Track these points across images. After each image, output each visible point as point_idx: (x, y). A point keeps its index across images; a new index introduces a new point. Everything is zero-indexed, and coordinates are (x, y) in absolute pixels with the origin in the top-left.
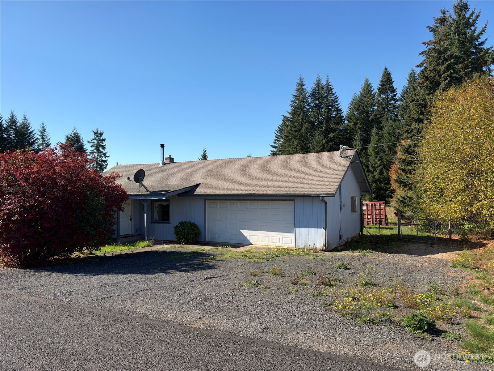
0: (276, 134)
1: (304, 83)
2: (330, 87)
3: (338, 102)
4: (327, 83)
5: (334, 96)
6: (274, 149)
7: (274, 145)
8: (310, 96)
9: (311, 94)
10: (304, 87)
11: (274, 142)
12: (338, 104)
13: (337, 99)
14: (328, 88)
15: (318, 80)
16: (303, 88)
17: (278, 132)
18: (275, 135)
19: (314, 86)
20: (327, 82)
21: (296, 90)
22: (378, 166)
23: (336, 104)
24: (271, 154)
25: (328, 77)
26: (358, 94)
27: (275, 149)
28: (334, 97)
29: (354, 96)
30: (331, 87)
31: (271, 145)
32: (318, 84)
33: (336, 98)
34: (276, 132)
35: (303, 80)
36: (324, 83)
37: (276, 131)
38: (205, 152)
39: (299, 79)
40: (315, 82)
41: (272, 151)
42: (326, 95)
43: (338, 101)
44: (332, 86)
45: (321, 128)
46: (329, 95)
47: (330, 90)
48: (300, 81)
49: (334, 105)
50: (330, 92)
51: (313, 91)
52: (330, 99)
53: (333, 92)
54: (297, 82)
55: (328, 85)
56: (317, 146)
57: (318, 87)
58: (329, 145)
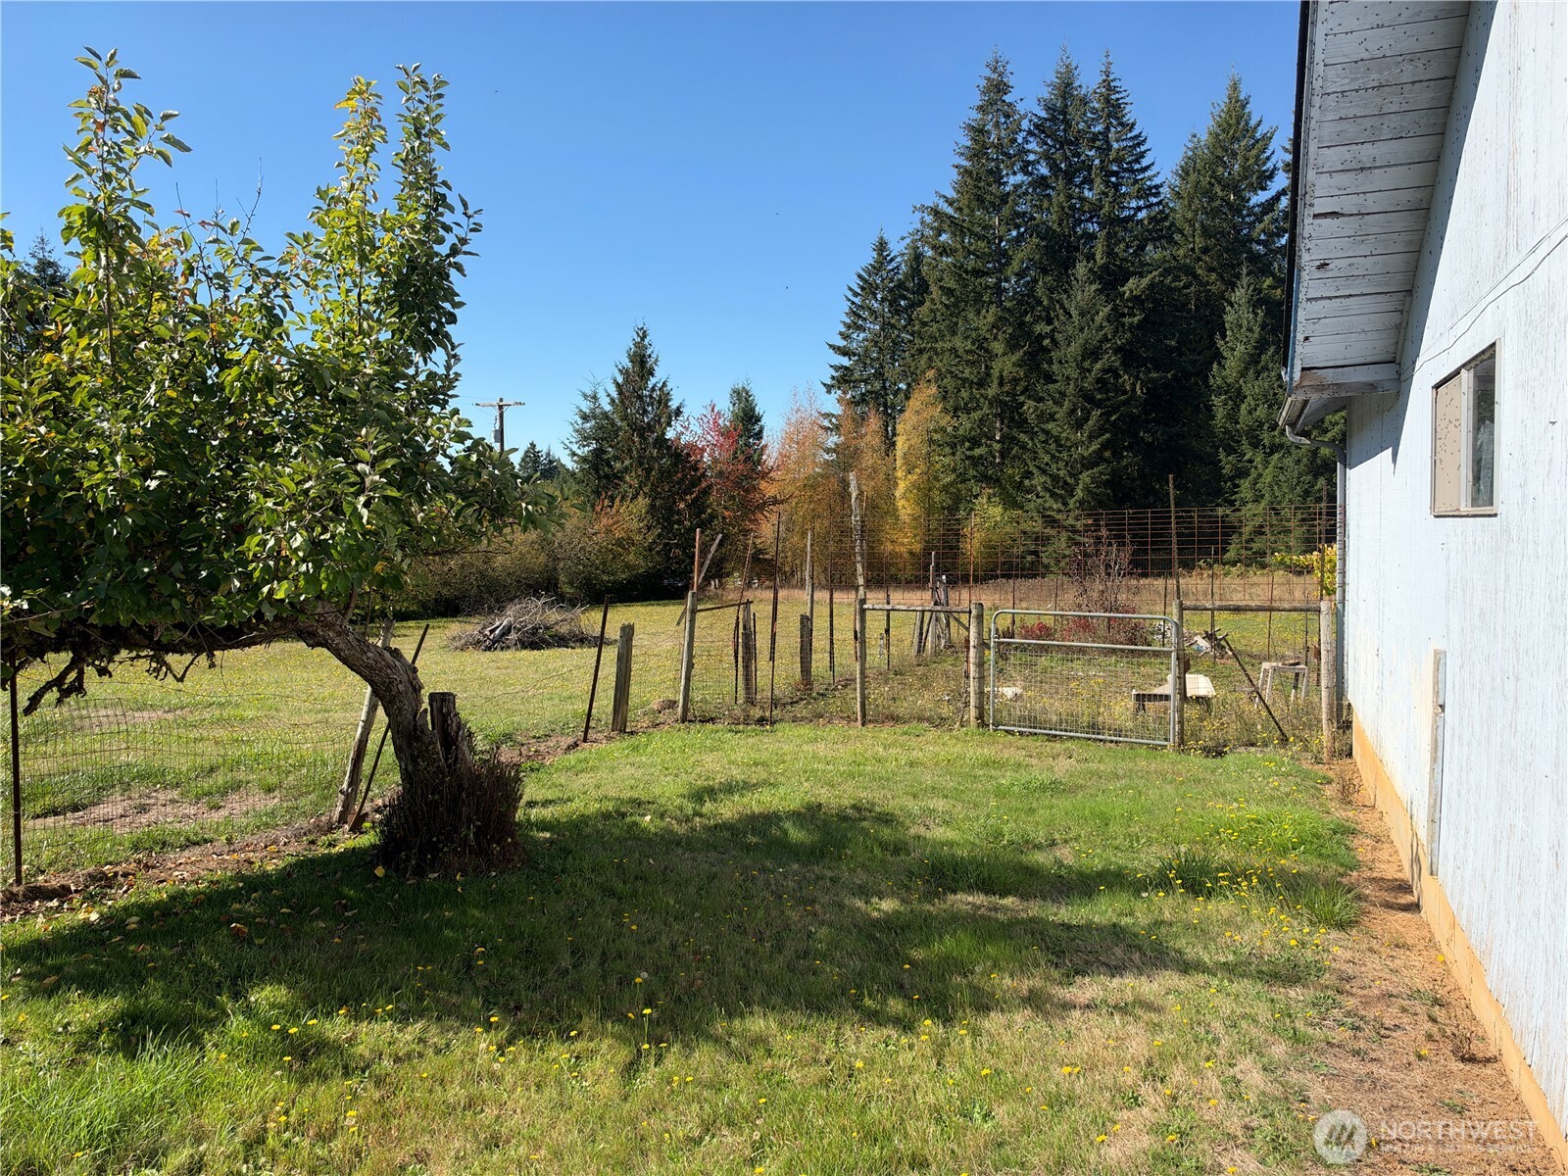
0: (853, 303)
1: (1011, 80)
2: (1117, 96)
3: (1145, 162)
4: (1104, 81)
5: (1129, 136)
6: (845, 361)
7: (842, 343)
8: (1034, 135)
9: (1037, 126)
10: (1008, 98)
11: (841, 334)
12: (1147, 168)
13: (1143, 148)
14: (1107, 100)
15: (1063, 70)
16: (1004, 101)
17: (856, 294)
18: (849, 303)
19: (1046, 93)
20: (1104, 77)
21: (981, 109)
23: (1137, 166)
24: (833, 378)
25: (1107, 56)
26: (1204, 137)
27: (847, 358)
28: (1131, 138)
29: (1190, 145)
30: (1118, 99)
31: (831, 346)
32: (1066, 87)
33: (1139, 145)
34: (850, 295)
35: (1009, 68)
36: (1088, 82)
37: (850, 289)
38: (643, 339)
39: (990, 59)
40: (1053, 78)
41: (836, 368)
42: (1099, 128)
43: (1142, 155)
44: (1124, 94)
45: (1090, 257)
46: (1113, 129)
47: (1113, 108)
48: (995, 70)
49: (1133, 171)
50: (1117, 118)
51: (1044, 114)
52: (1115, 145)
53: (1129, 118)
54: (981, 75)
55: (1109, 88)
56: (1082, 330)
57: (1065, 99)
58: (1123, 325)
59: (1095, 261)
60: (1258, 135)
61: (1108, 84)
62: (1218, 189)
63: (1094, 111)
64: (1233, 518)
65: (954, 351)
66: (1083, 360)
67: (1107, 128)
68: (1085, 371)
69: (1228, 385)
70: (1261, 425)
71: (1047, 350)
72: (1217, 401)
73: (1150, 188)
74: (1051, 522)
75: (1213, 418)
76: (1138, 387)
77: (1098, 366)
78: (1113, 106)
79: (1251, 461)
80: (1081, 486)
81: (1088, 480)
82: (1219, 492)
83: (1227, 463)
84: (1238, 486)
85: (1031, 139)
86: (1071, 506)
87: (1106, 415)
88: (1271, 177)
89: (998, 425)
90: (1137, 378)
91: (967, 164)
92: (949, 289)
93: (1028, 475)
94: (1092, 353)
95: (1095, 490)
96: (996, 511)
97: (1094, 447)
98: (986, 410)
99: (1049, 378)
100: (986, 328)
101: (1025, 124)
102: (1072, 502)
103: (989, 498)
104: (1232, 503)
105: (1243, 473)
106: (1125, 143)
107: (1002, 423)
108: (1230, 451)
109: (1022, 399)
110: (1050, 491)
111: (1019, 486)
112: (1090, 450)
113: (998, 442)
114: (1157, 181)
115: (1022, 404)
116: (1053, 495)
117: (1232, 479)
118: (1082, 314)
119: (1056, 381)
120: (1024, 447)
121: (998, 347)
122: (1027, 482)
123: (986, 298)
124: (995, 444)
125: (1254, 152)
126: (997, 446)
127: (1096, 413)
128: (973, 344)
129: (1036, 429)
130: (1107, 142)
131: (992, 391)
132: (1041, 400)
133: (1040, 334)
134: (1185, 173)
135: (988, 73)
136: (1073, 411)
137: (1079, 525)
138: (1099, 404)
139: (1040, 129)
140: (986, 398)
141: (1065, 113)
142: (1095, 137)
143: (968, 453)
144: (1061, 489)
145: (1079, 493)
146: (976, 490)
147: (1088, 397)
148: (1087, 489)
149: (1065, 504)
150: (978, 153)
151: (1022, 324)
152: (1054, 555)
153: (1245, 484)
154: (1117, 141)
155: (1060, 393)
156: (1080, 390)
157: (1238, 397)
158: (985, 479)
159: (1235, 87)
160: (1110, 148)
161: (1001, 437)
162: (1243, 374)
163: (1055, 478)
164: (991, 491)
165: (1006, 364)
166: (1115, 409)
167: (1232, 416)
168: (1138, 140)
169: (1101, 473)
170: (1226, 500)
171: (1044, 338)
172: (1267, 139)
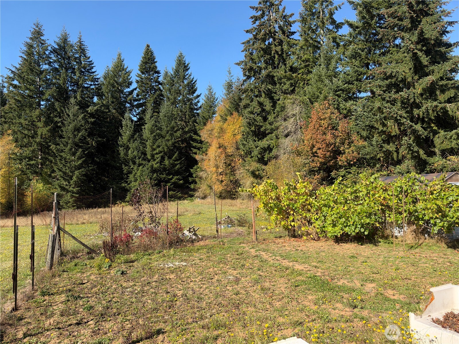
1: (43, 32)
2: (83, 47)
3: (93, 70)
5: (88, 60)
8: (52, 52)
9: (54, 50)
10: (42, 38)
12: (94, 72)
13: (92, 66)
14: (80, 47)
15: (64, 34)
20: (79, 40)
21: (31, 38)
22: (157, 154)
23: (91, 71)
25: (80, 33)
26: (111, 68)
29: (106, 69)
32: (65, 40)
33: (91, 64)
35: (43, 28)
36: (73, 40)
40: (60, 36)
42: (77, 56)
43: (92, 68)
44: (86, 47)
45: (75, 97)
46: (82, 57)
47: (82, 51)
48: (37, 27)
49: (89, 72)
50: (84, 54)
51: (57, 47)
52: (83, 63)
53: (88, 55)
54: (31, 28)
55: (81, 43)
56: (74, 121)
57: (64, 44)
58: (88, 122)
59: (77, 99)
60: (127, 71)
61: (80, 42)
62: (115, 84)
63: (75, 50)
64: (128, 187)
65: (20, 123)
66: (74, 131)
67: (80, 56)
68: (75, 136)
69: (124, 144)
70: (135, 157)
71: (60, 127)
72: (121, 149)
73: (95, 79)
74: (63, 189)
75: (120, 154)
76: (94, 143)
77: (80, 134)
78: (82, 49)
79: (132, 169)
80: (75, 176)
81: (78, 174)
82: (122, 179)
83: (125, 169)
84: (129, 177)
85: (52, 54)
86: (72, 183)
87: (84, 151)
88: (131, 84)
89: (40, 153)
90: (93, 140)
91: (25, 57)
92: (18, 100)
93: (54, 171)
94: (77, 129)
95: (80, 178)
96: (40, 186)
97: (80, 162)
98: (36, 146)
99: (61, 137)
100: (35, 116)
101: (49, 48)
102: (72, 182)
103: (37, 180)
104: (127, 182)
105: (130, 173)
106: (86, 63)
107: (41, 153)
108: (126, 165)
109: (50, 144)
110: (63, 178)
111: (50, 176)
112: (78, 163)
113: (40, 159)
114: (98, 77)
115: (50, 146)
116: (64, 179)
117: (127, 174)
118: (74, 115)
119: (64, 138)
120: (51, 162)
121: (40, 124)
122: (53, 175)
123: (34, 106)
124: (39, 160)
125: (126, 75)
126: (40, 161)
127: (80, 150)
128: (29, 122)
129: (57, 155)
130: (80, 60)
131: (38, 140)
132: (58, 144)
133: (56, 121)
134: (105, 78)
135: (35, 27)
136: (71, 149)
137: (75, 190)
138: (81, 147)
139: (54, 51)
140: (36, 142)
141: (65, 49)
142: (76, 58)
143: (28, 163)
144: (68, 177)
145: (74, 178)
146: (31, 177)
147: (77, 145)
148: (77, 177)
149: (69, 183)
150: (30, 54)
151: (49, 117)
152: (65, 202)
153: (131, 176)
154: (84, 61)
155: (66, 142)
156: (74, 142)
157: (127, 148)
158: (36, 173)
159: (120, 55)
160: (81, 63)
161: (41, 158)
162: (129, 141)
163: (65, 173)
164: (38, 178)
165: (43, 130)
166: (87, 150)
167: (126, 154)
168: (91, 63)
169: (82, 172)
170: (125, 181)
171: (59, 123)
172: (130, 72)
